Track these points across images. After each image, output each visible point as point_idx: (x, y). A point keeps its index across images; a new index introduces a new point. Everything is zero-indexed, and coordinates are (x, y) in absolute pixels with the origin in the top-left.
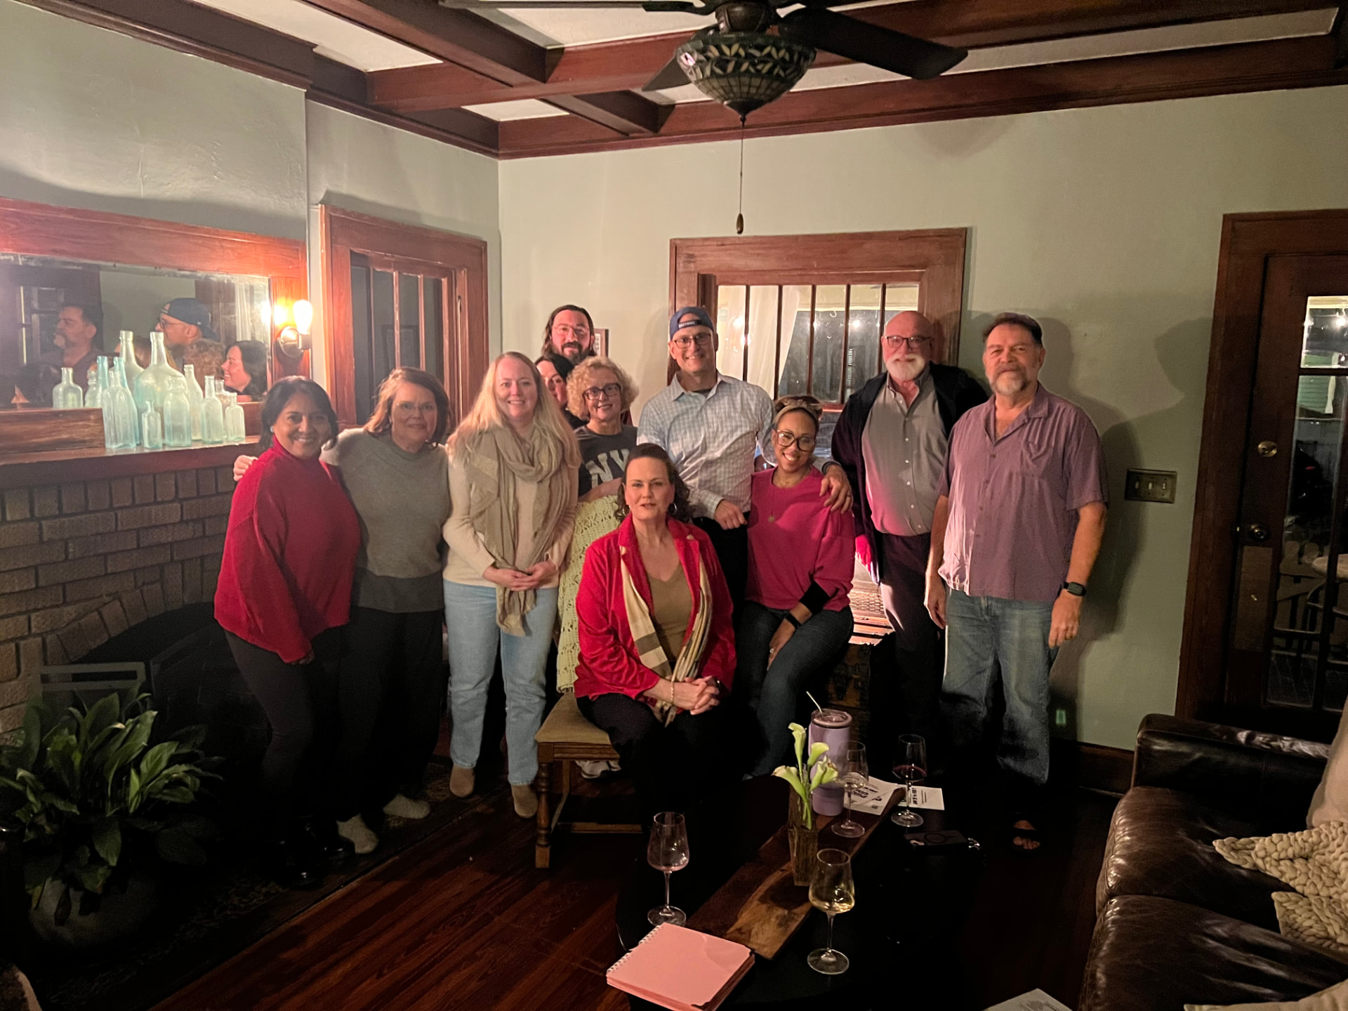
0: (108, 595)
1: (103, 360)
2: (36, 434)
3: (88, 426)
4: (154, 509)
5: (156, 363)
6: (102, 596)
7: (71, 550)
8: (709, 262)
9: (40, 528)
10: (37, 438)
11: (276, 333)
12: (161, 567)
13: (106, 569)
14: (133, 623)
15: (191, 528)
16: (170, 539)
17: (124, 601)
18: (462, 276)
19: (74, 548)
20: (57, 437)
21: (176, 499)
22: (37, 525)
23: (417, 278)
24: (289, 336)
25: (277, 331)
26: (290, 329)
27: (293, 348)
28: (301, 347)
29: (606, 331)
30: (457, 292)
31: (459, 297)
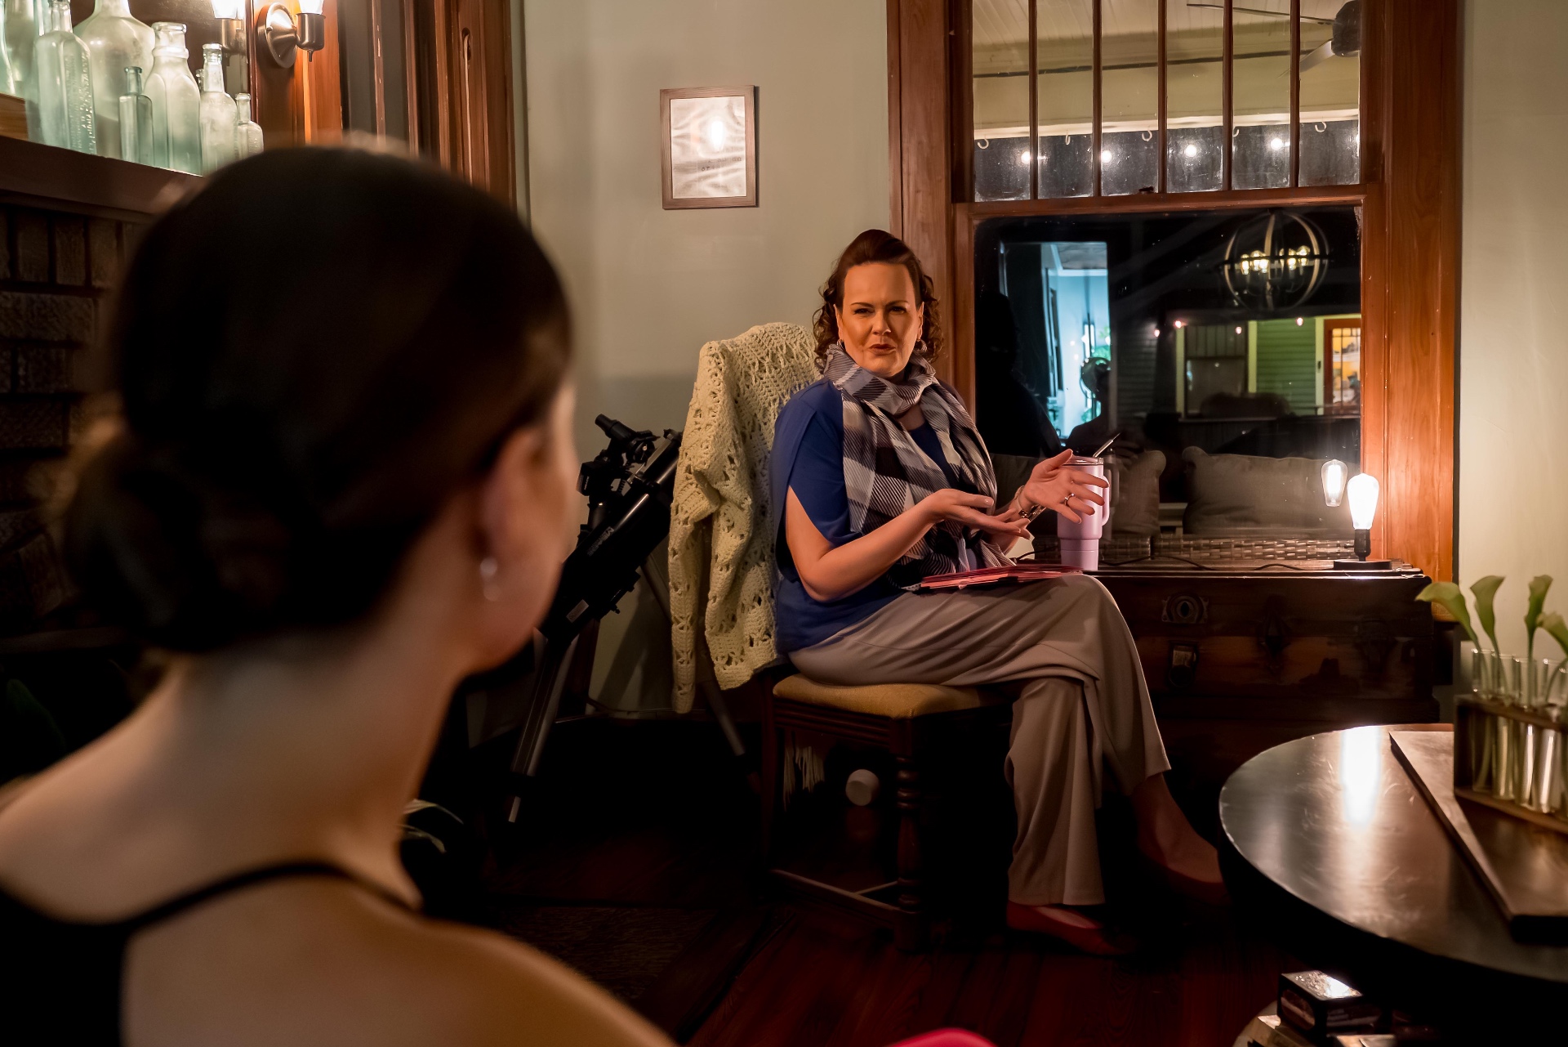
5: (106, 2)
11: (254, 20)
24: (278, 20)
25: (257, 10)
26: (280, 7)
27: (287, 44)
28: (307, 41)
29: (756, 90)
30: (462, 22)
31: (466, 32)
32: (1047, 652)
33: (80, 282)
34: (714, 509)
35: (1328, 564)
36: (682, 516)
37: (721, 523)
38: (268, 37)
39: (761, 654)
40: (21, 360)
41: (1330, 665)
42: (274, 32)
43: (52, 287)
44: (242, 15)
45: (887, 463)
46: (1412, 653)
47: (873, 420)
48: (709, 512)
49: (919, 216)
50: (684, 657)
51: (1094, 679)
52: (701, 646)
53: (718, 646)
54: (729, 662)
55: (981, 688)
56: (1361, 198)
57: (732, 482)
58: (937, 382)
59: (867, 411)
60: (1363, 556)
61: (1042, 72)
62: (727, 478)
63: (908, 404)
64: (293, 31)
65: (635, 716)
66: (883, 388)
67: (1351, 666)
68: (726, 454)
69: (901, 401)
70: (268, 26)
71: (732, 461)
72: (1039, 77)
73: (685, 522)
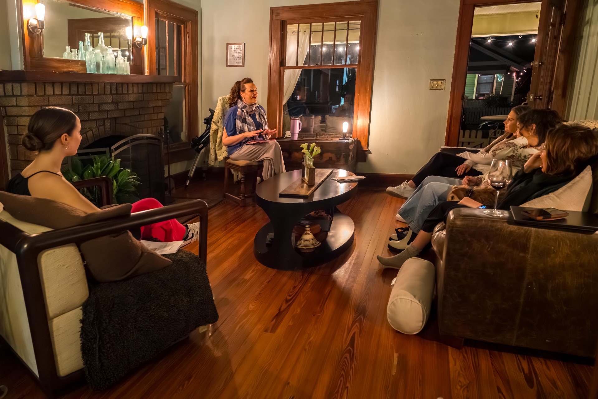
0: (89, 128)
1: (81, 43)
2: (63, 68)
3: (78, 67)
4: (104, 96)
5: (100, 43)
6: (87, 128)
7: (80, 108)
8: (285, 16)
9: (72, 99)
10: (63, 69)
11: (134, 40)
12: (104, 119)
13: (89, 118)
14: (96, 140)
15: (114, 105)
16: (108, 109)
17: (93, 131)
18: (189, 25)
19: (81, 108)
20: (69, 70)
21: (111, 94)
22: (71, 98)
23: (174, 24)
24: (139, 39)
25: (134, 38)
26: (139, 37)
27: (140, 44)
28: (143, 43)
29: (245, 44)
30: (187, 31)
31: (188, 33)
32: (266, 155)
33: (91, 93)
34: (218, 128)
35: (338, 139)
36: (212, 129)
37: (219, 131)
38: (136, 43)
39: (225, 154)
40: (80, 106)
41: (330, 158)
42: (138, 42)
43: (85, 94)
44: (131, 38)
45: (244, 121)
46: (345, 156)
47: (243, 113)
48: (217, 129)
49: (274, 69)
50: (212, 155)
51: (273, 159)
52: (216, 154)
53: (218, 153)
54: (220, 156)
55: (259, 162)
56: (357, 67)
57: (220, 123)
58: (258, 105)
59: (243, 111)
60: (344, 138)
61: (325, 31)
62: (219, 122)
63: (252, 110)
64: (141, 41)
65: (218, 166)
66: (246, 106)
67: (334, 158)
68: (219, 118)
69: (250, 109)
70: (136, 41)
71: (220, 119)
72: (324, 32)
73: (212, 130)
